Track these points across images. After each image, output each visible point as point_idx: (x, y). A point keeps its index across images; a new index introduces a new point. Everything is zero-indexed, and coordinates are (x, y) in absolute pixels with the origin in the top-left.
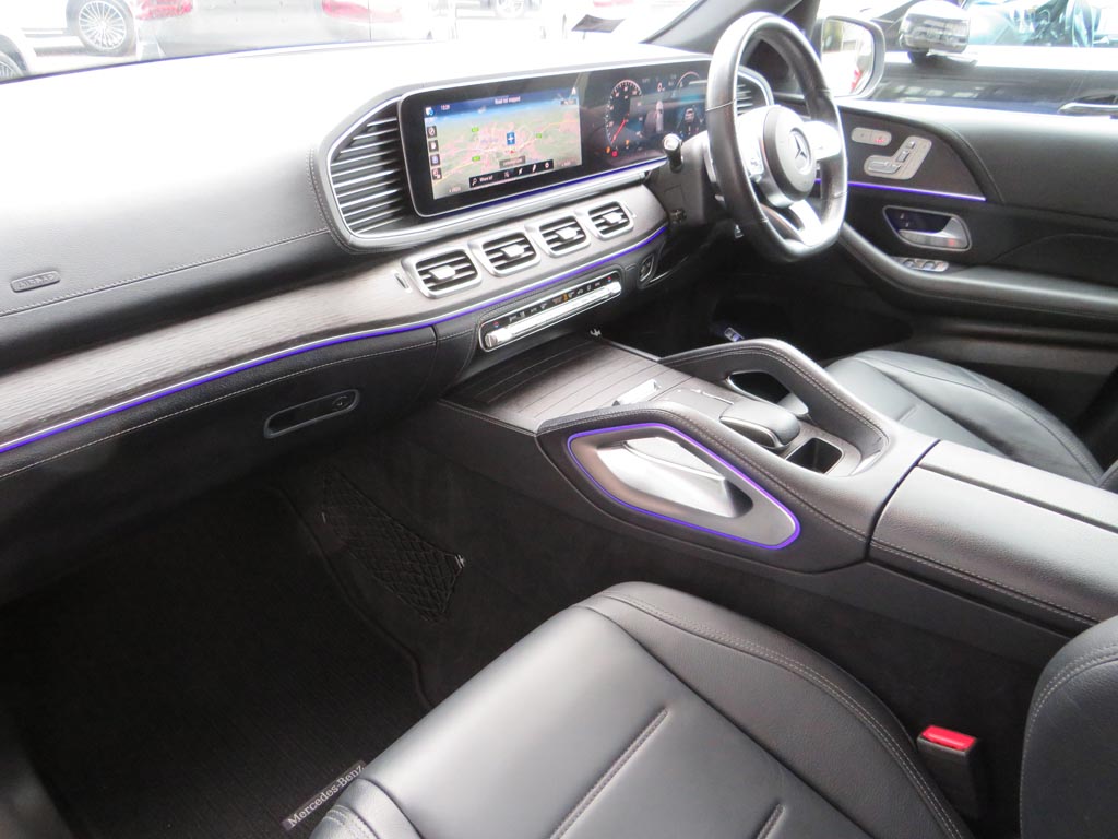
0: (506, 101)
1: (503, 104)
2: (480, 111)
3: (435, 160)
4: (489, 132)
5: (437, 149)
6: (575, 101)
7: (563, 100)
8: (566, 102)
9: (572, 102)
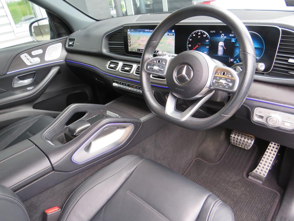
0: (148, 31)
1: (147, 32)
2: (141, 32)
3: (130, 42)
4: (143, 38)
5: (130, 40)
6: (173, 35)
7: (168, 33)
8: (170, 34)
9: (172, 35)
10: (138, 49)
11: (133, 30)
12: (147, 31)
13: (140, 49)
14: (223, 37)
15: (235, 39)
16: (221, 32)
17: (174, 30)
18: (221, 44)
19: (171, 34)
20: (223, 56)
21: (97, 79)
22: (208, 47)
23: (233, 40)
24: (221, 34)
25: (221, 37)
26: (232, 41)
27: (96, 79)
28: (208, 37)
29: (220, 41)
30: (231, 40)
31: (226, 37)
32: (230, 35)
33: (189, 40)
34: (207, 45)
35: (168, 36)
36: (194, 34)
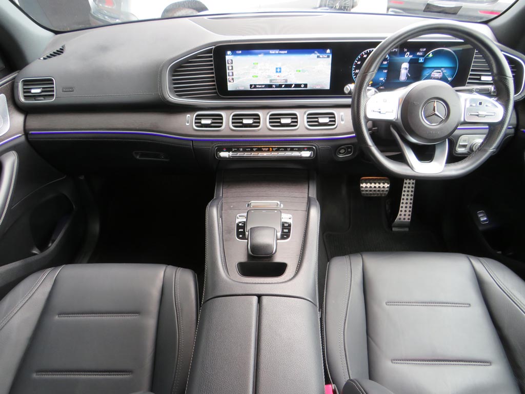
0: (277, 52)
2: (260, 56)
3: (230, 74)
4: (265, 65)
5: (232, 69)
6: (328, 57)
7: (319, 55)
8: (321, 56)
9: (326, 56)
10: (251, 86)
11: (240, 52)
12: (274, 52)
13: (255, 85)
14: (408, 56)
15: (424, 58)
16: (405, 50)
17: (330, 49)
18: (405, 65)
19: (324, 56)
20: (407, 81)
21: (140, 157)
22: (386, 71)
23: (421, 60)
24: (406, 52)
25: (406, 56)
26: (419, 62)
27: (138, 157)
28: (387, 58)
29: (403, 63)
30: (418, 60)
31: (412, 56)
32: (418, 54)
33: (356, 63)
34: (385, 69)
35: (318, 59)
36: (365, 54)
